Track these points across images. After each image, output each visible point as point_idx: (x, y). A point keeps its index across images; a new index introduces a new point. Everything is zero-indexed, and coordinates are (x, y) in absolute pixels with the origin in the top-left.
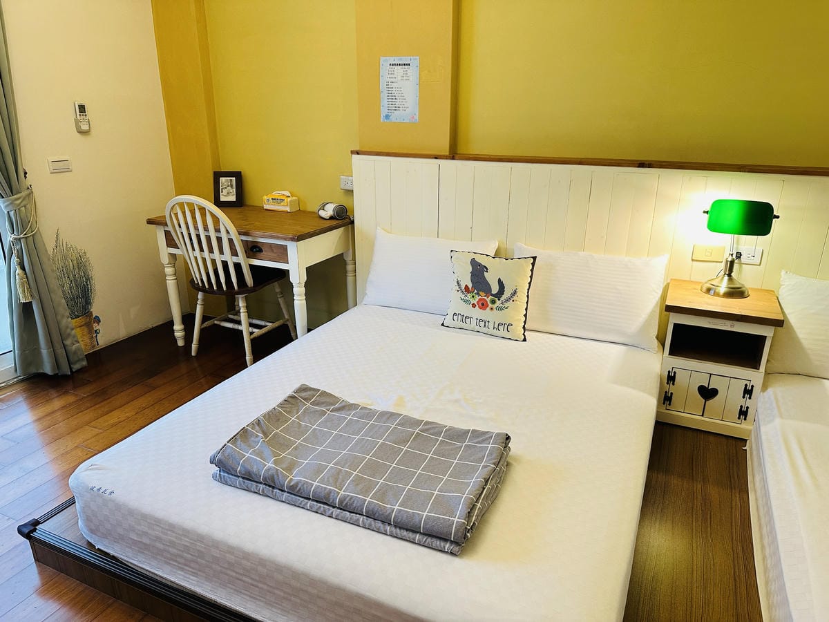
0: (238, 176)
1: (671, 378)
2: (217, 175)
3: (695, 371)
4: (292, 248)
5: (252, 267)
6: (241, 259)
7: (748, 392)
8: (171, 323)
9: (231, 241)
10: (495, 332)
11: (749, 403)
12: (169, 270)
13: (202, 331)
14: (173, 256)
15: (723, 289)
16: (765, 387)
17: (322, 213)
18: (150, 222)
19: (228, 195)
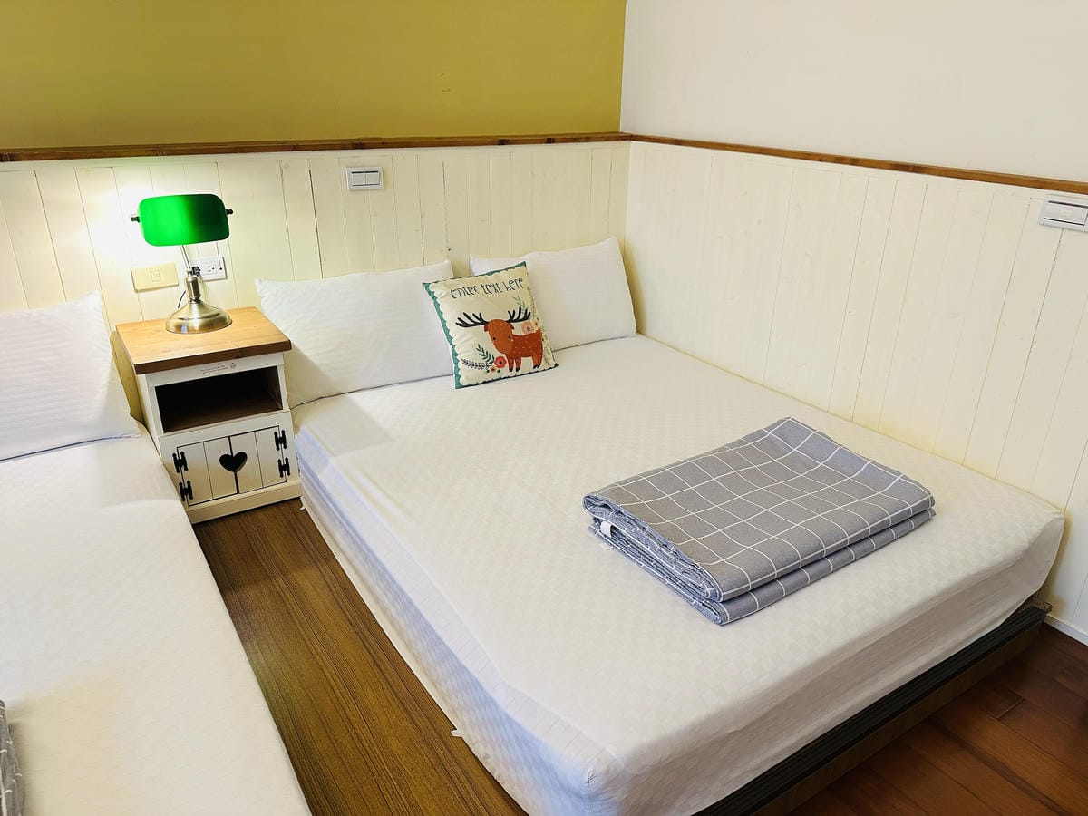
1: (180, 463)
3: (208, 441)
7: (281, 441)
11: (286, 453)
15: (196, 321)
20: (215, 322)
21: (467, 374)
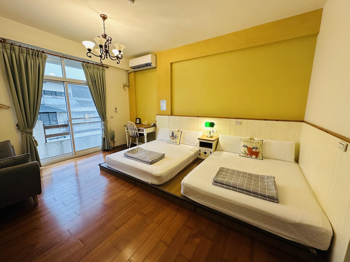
0: (140, 119)
2: (136, 119)
3: (203, 149)
4: (145, 129)
6: (137, 132)
9: (135, 129)
10: (175, 143)
12: (127, 134)
13: (131, 144)
14: (128, 131)
15: (209, 136)
16: (213, 152)
17: (151, 125)
18: (124, 126)
19: (138, 122)
21: (242, 154)
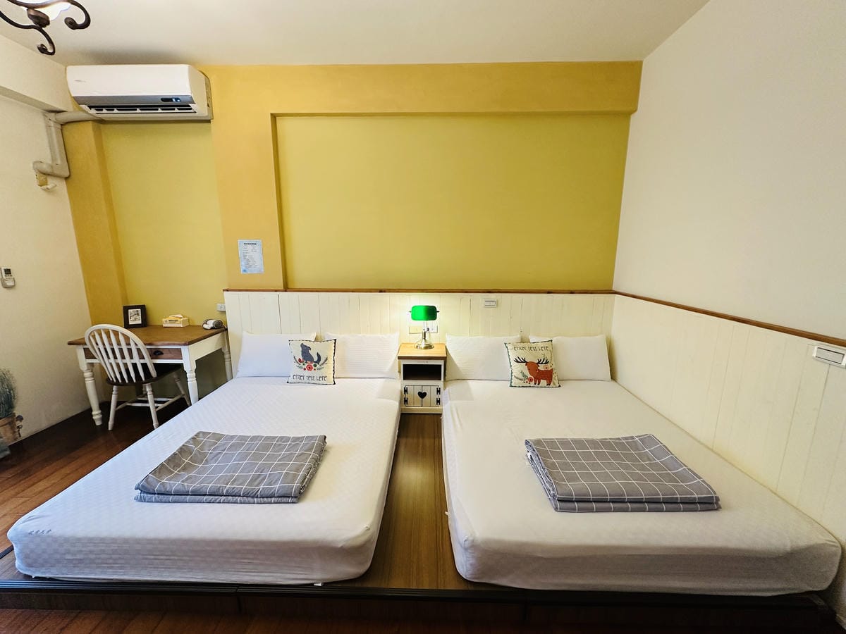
0: (143, 308)
1: (406, 391)
2: (126, 309)
3: (416, 385)
4: (185, 350)
5: (155, 365)
6: (147, 360)
7: (439, 391)
8: (90, 410)
9: (139, 350)
10: (318, 382)
11: (440, 396)
12: (87, 374)
13: (117, 413)
14: (92, 364)
15: (423, 346)
16: (445, 388)
17: (205, 326)
18: (70, 343)
19: (135, 319)
20: (429, 347)
21: (515, 382)
